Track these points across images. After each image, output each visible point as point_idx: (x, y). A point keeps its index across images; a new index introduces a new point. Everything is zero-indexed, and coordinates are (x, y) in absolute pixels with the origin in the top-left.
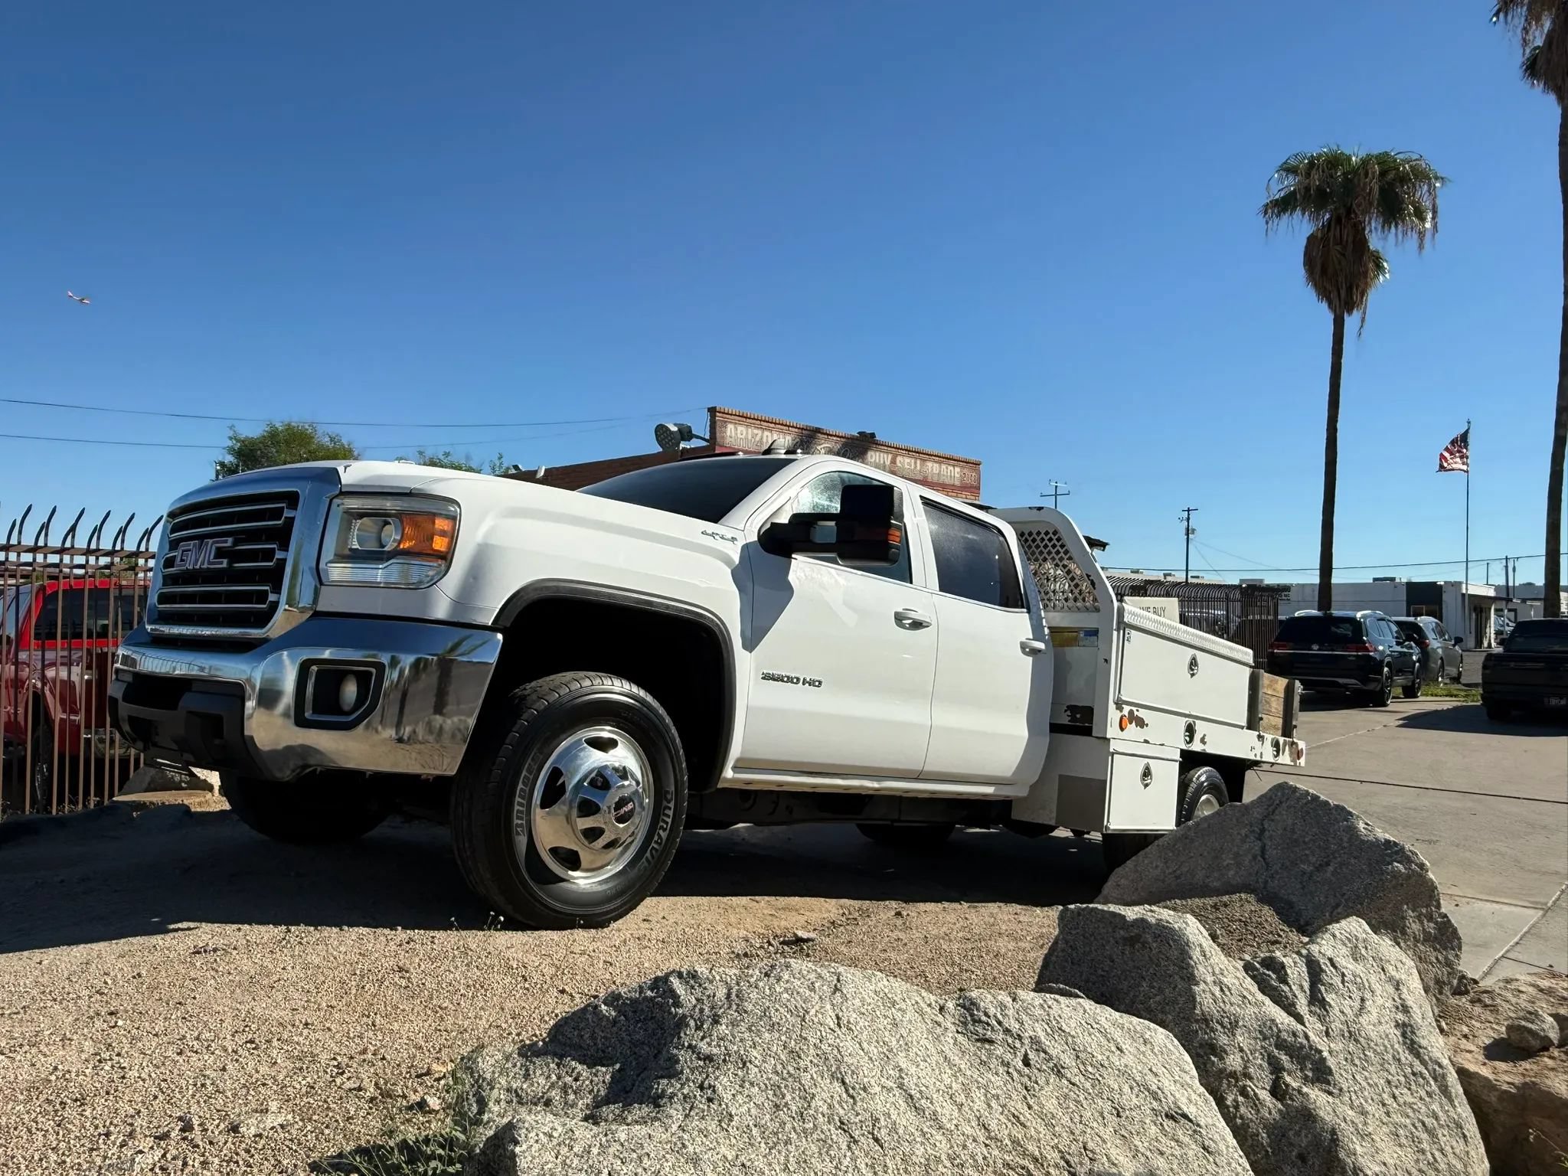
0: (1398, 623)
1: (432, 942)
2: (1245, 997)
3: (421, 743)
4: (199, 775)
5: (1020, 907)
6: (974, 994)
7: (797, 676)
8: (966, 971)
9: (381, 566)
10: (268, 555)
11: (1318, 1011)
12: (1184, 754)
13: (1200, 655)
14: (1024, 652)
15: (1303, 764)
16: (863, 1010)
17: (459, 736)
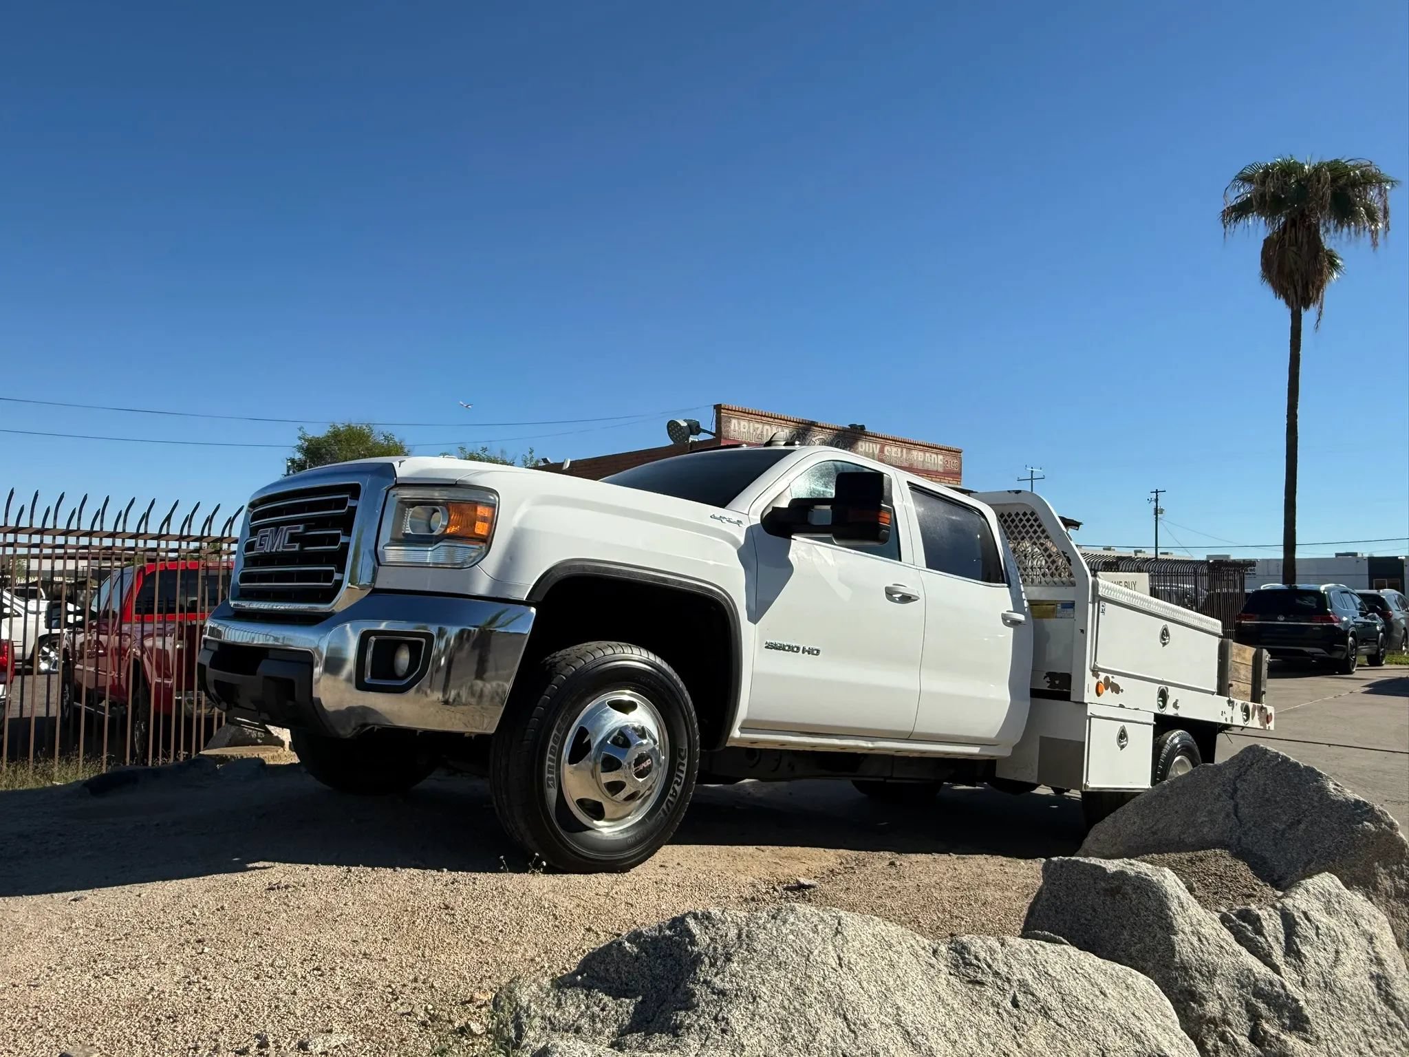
0: (1361, 596)
1: (474, 883)
2: (1222, 947)
3: (464, 705)
4: (273, 732)
5: (1005, 859)
6: (965, 939)
7: (797, 645)
8: (957, 917)
9: (430, 549)
10: (334, 539)
11: (1294, 961)
12: (1158, 717)
13: (1170, 625)
14: (1006, 624)
15: (1272, 728)
16: (862, 952)
17: (497, 699)
